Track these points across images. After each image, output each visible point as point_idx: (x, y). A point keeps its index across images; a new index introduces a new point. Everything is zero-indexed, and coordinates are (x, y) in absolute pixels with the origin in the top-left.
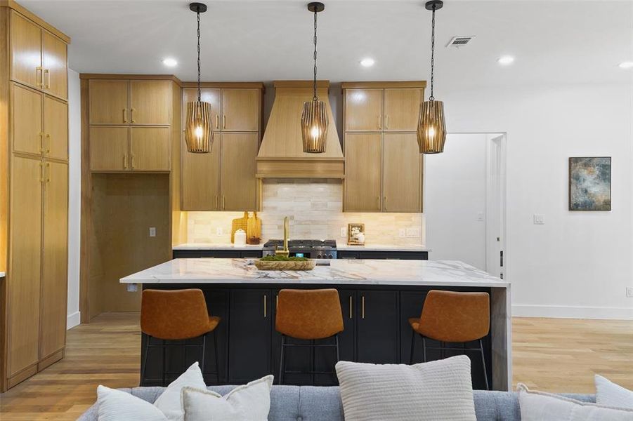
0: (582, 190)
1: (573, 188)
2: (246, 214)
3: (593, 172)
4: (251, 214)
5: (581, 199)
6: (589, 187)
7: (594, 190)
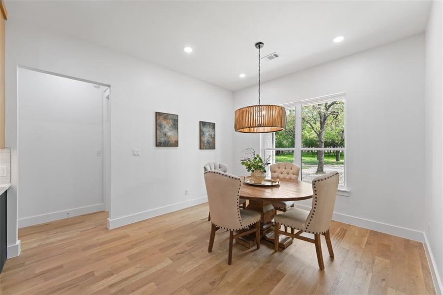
0: (163, 134)
1: (158, 132)
3: (169, 123)
5: (163, 140)
6: (167, 132)
7: (169, 134)
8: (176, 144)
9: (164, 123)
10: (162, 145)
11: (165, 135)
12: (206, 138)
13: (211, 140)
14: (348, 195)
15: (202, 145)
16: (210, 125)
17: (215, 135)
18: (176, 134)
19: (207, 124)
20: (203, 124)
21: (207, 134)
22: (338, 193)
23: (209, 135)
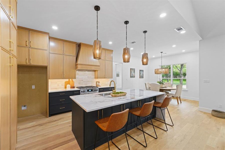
2: (69, 80)
3: (133, 71)
4: (71, 80)
8: (134, 77)
14: (187, 91)
15: (140, 77)
17: (143, 74)
18: (135, 74)
20: (140, 70)
22: (182, 91)
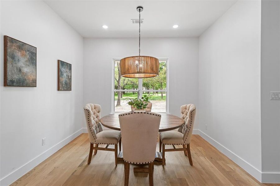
0: (17, 69)
3: (25, 55)
5: (16, 77)
6: (22, 67)
7: (26, 70)
8: (33, 84)
9: (18, 54)
10: (15, 84)
11: (20, 70)
12: (64, 79)
13: (68, 81)
15: (61, 86)
16: (67, 65)
17: (71, 76)
18: (34, 70)
19: (65, 64)
20: (61, 63)
21: (65, 75)
23: (67, 76)
